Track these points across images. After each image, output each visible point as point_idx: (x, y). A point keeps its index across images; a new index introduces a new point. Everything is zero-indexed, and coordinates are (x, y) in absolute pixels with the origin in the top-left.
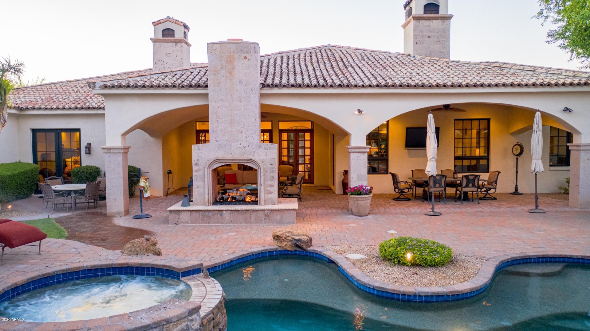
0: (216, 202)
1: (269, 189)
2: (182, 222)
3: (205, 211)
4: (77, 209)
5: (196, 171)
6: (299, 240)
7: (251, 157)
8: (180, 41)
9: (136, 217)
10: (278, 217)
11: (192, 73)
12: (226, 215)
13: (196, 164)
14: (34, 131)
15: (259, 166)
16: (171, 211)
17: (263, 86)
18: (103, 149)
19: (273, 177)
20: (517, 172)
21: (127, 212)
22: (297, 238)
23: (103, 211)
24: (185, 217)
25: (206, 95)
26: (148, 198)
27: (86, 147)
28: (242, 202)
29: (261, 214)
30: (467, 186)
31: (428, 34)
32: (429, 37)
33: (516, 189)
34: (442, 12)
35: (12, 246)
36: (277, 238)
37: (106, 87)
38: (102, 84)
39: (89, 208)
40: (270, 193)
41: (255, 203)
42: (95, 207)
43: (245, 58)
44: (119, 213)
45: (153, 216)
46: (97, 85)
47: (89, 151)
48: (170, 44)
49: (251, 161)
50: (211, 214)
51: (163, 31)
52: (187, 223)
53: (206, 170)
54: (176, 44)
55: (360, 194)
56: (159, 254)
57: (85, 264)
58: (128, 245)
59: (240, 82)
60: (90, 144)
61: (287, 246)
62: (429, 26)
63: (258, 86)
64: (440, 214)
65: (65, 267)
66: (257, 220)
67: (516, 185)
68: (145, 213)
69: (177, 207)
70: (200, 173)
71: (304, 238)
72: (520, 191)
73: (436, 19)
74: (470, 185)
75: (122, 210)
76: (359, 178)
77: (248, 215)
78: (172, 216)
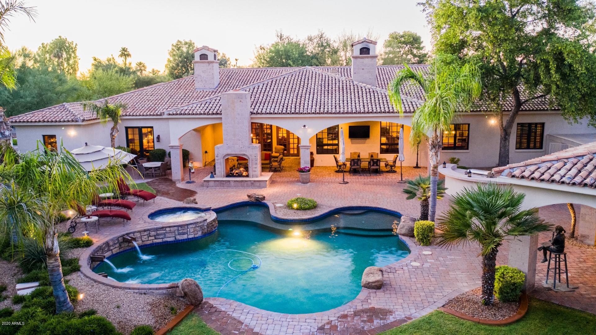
0: (228, 176)
1: (254, 169)
2: (210, 186)
3: (221, 181)
4: (156, 176)
5: (217, 160)
6: (258, 198)
7: (244, 153)
8: (212, 62)
9: (188, 182)
10: (258, 184)
11: (216, 100)
12: (232, 183)
13: (217, 156)
14: (127, 128)
15: (249, 158)
16: (204, 181)
17: (252, 113)
18: (170, 146)
19: (256, 163)
20: (418, 154)
21: (183, 179)
22: (257, 196)
23: (170, 178)
24: (211, 184)
25: (221, 118)
26: (193, 173)
27: (157, 138)
28: (240, 175)
29: (249, 183)
30: (373, 165)
31: (363, 68)
32: (363, 69)
33: (417, 164)
34: (371, 53)
35: (147, 200)
36: (249, 196)
37: (170, 114)
38: (168, 112)
39: (162, 175)
40: (255, 171)
41: (247, 176)
42: (165, 175)
43: (240, 101)
44: (179, 180)
45: (196, 181)
46: (165, 114)
47: (159, 140)
48: (205, 65)
49: (244, 155)
50: (224, 183)
51: (200, 55)
52: (212, 187)
53: (222, 160)
54: (209, 65)
55: (304, 172)
56: (196, 203)
57: (171, 207)
58: (185, 200)
59: (239, 114)
60: (159, 136)
61: (253, 200)
62: (363, 62)
63: (249, 113)
64: (347, 183)
65: (165, 208)
66: (248, 186)
67: (417, 162)
68: (192, 180)
69: (208, 178)
70: (219, 161)
71: (260, 197)
72: (419, 166)
73: (368, 57)
74: (375, 165)
75: (180, 178)
76: (305, 163)
77: (243, 183)
78: (205, 183)
